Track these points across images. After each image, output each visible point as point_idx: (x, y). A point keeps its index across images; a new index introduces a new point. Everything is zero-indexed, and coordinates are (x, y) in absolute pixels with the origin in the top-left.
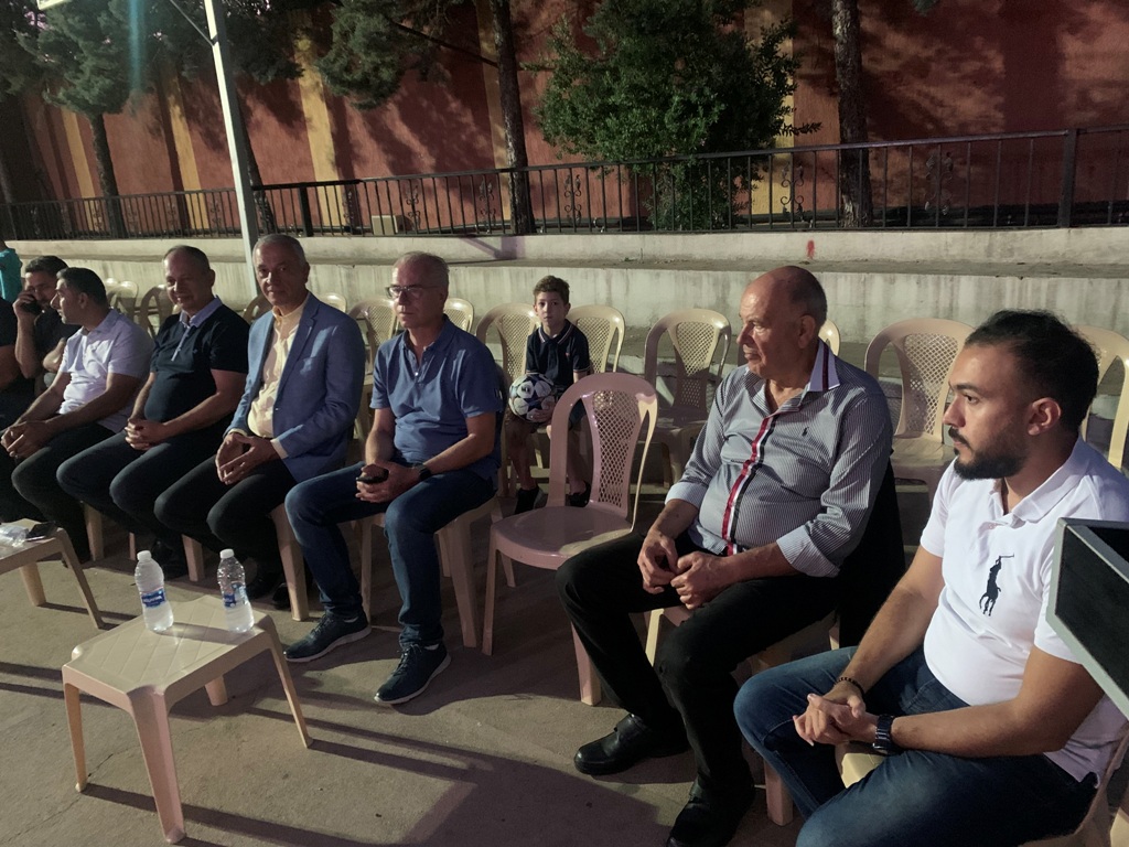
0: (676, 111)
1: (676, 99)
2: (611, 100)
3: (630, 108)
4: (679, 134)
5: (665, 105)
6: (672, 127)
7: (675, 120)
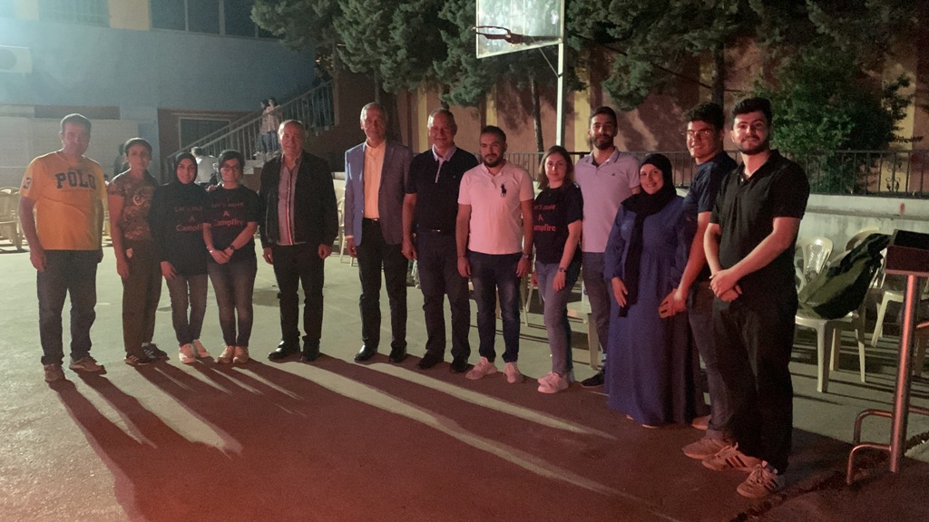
0: (825, 125)
1: (825, 119)
2: (786, 117)
3: (797, 122)
4: (825, 138)
5: (819, 122)
6: (822, 135)
7: (824, 131)
